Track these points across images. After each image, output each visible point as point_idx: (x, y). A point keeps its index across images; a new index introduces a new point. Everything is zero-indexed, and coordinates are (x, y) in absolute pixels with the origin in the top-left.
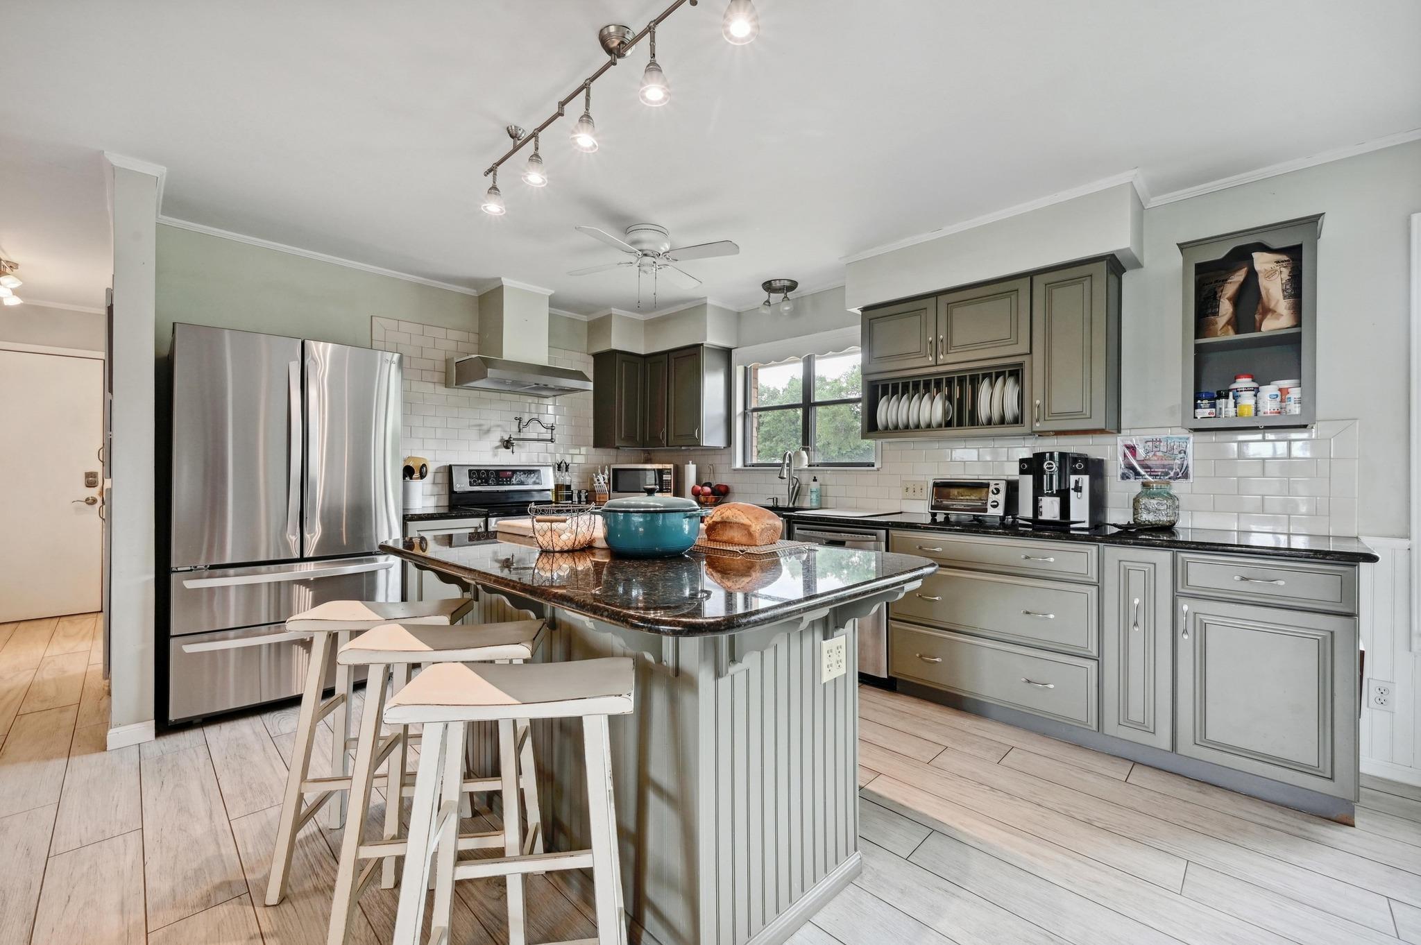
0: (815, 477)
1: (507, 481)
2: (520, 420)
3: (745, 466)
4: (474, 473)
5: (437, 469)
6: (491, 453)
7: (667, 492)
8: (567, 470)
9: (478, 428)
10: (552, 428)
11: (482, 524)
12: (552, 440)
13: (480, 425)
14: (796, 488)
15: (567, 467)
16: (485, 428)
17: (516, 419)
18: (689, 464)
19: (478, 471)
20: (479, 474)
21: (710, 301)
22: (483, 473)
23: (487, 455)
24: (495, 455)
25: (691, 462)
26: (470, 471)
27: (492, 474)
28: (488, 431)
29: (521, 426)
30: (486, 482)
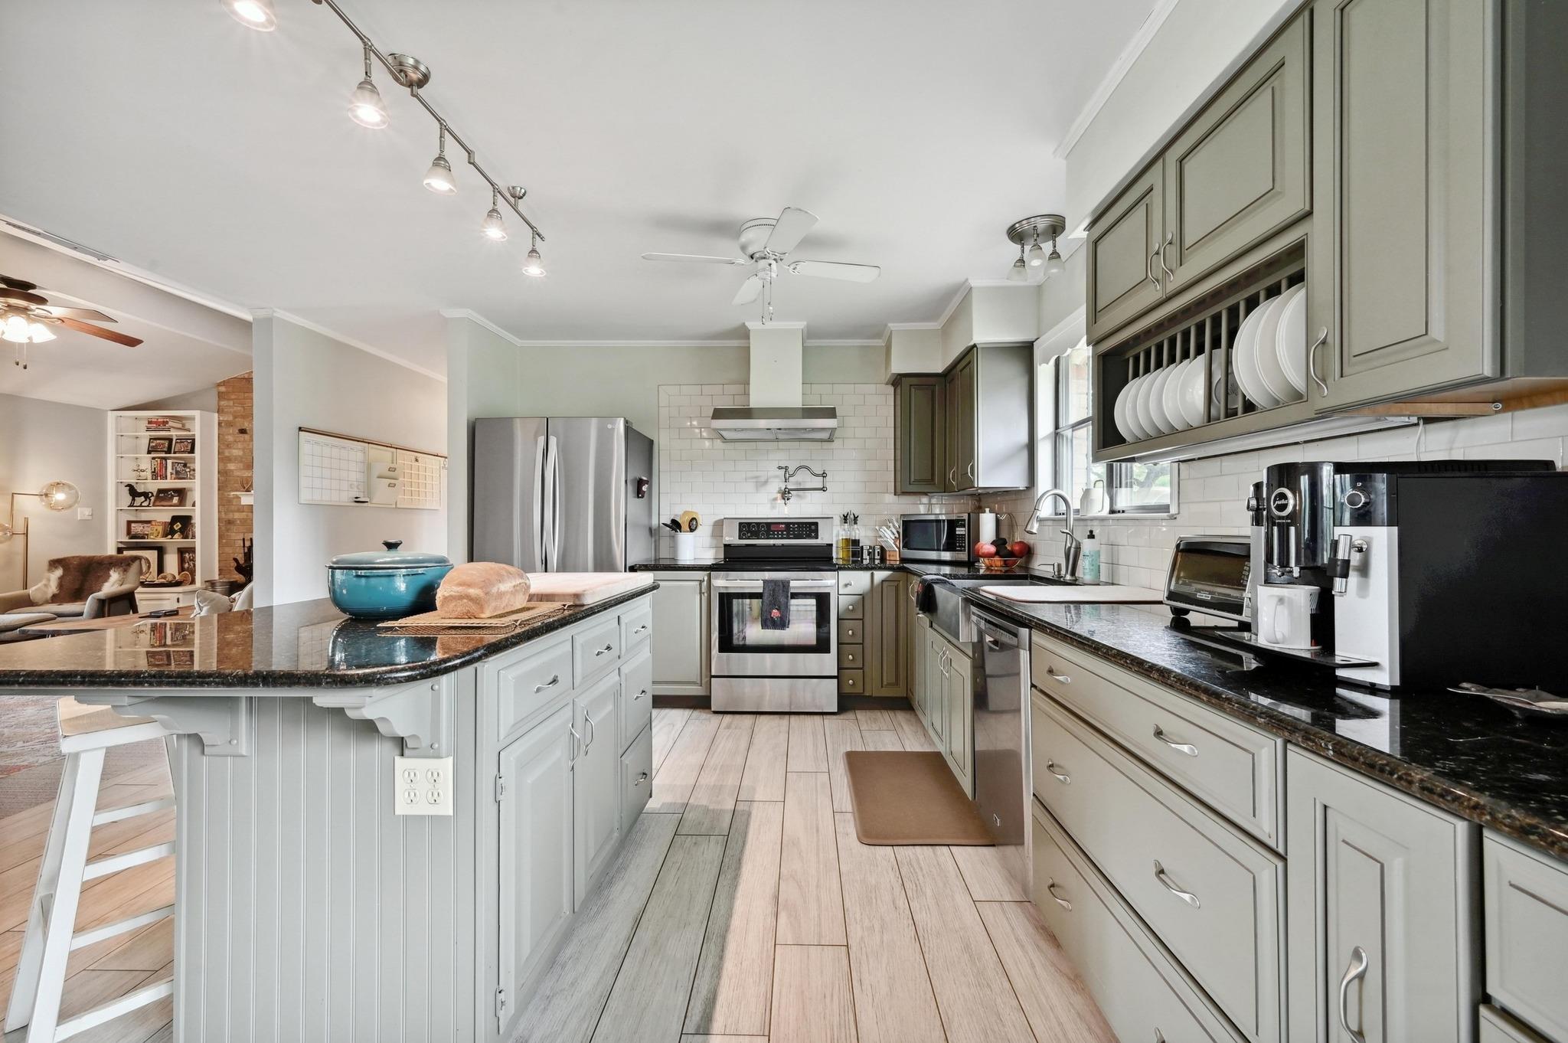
0: (1091, 532)
1: (778, 534)
2: (786, 468)
3: (1056, 514)
4: (744, 527)
5: (716, 522)
6: (769, 505)
7: (961, 551)
8: (856, 523)
9: (754, 480)
10: (824, 475)
11: (706, 578)
12: (823, 489)
13: (757, 477)
14: (1072, 550)
15: (856, 518)
16: (763, 479)
17: (780, 468)
18: (984, 512)
19: (749, 524)
20: (749, 527)
21: (974, 283)
22: (754, 526)
23: (765, 507)
24: (773, 507)
25: (987, 510)
26: (740, 524)
27: (763, 527)
28: (766, 482)
29: (787, 476)
30: (757, 536)
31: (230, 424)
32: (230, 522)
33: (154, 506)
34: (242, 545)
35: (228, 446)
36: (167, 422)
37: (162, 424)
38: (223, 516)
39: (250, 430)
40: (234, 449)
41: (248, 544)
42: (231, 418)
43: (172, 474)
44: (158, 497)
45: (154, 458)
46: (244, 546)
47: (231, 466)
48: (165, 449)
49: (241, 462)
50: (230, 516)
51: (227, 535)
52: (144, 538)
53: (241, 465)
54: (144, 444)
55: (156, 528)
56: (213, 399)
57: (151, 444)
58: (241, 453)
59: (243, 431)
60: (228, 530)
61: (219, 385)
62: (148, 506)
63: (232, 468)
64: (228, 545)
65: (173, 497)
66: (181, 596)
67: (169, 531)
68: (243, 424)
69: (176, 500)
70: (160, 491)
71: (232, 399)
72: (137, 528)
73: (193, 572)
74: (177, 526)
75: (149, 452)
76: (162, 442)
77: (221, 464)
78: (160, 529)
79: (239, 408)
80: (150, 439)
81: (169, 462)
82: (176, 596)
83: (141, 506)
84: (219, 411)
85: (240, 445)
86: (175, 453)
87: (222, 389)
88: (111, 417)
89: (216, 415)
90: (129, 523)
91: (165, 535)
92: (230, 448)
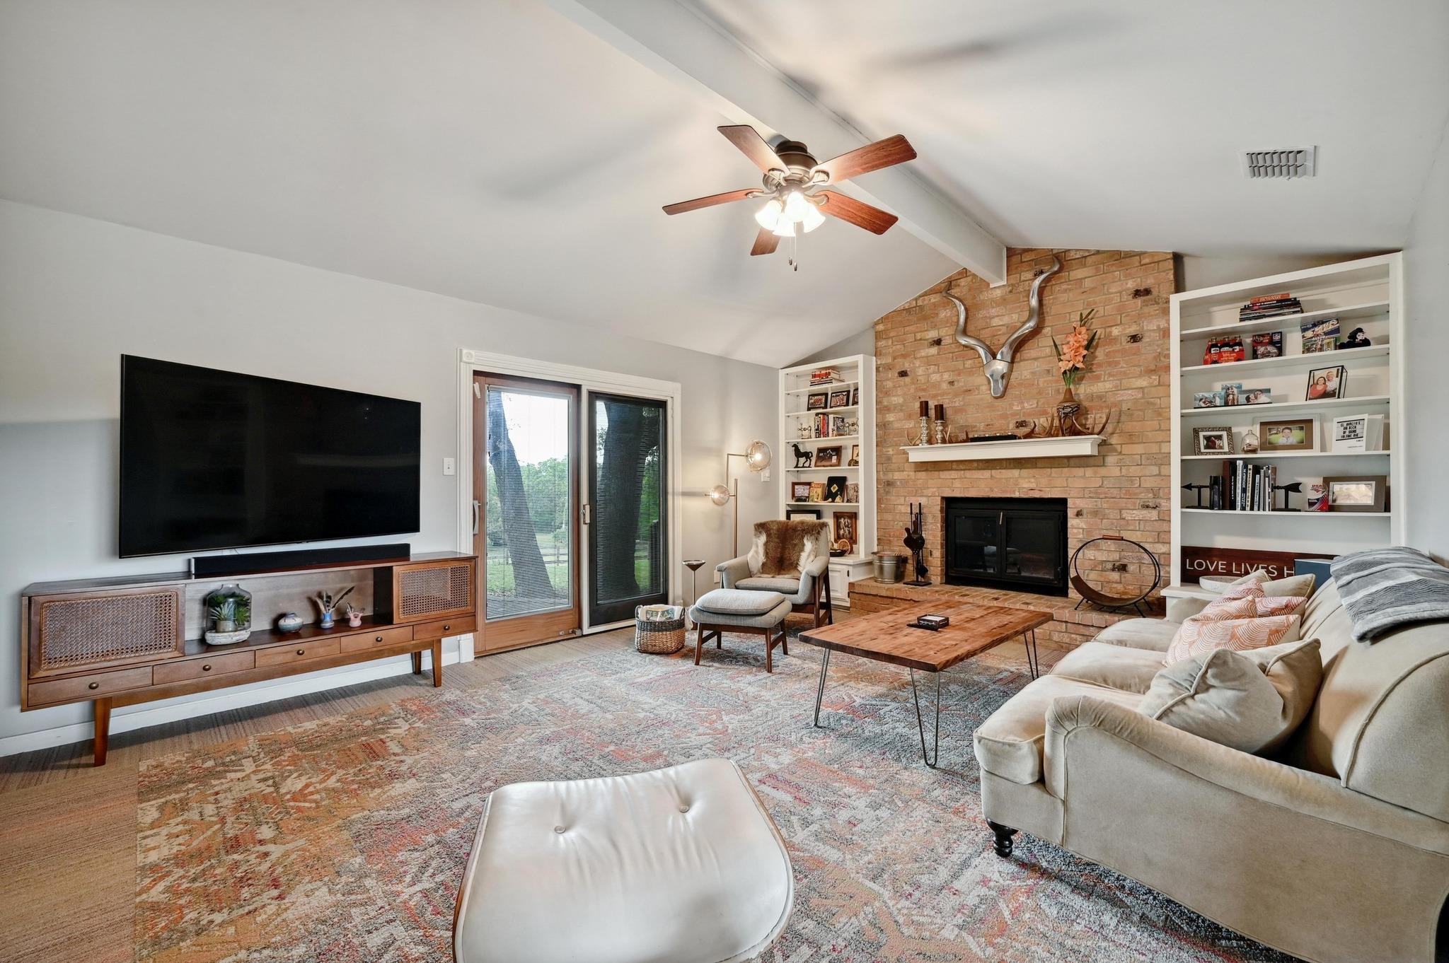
31: (889, 367)
32: (889, 484)
33: (816, 466)
34: (909, 512)
35: (887, 394)
36: (829, 374)
37: (822, 377)
38: (882, 476)
39: (911, 371)
40: (893, 396)
41: (916, 510)
42: (889, 360)
43: (833, 430)
44: (818, 457)
45: (817, 414)
46: (911, 513)
47: (890, 417)
48: (823, 405)
49: (901, 410)
50: (890, 476)
51: (886, 499)
52: (806, 501)
53: (901, 415)
54: (804, 400)
55: (815, 490)
56: (869, 340)
57: (810, 401)
58: (901, 400)
59: (903, 374)
60: (887, 493)
61: (876, 324)
62: (809, 467)
63: (892, 419)
64: (887, 511)
65: (831, 456)
66: (851, 569)
67: (829, 496)
68: (904, 364)
69: (834, 459)
70: (820, 450)
71: (892, 337)
72: (801, 491)
73: (853, 540)
74: (835, 488)
75: (809, 409)
76: (820, 397)
77: (880, 416)
78: (819, 491)
79: (898, 347)
80: (809, 396)
81: (831, 417)
82: (845, 568)
83: (803, 467)
84: (877, 353)
85: (899, 391)
86: (831, 407)
87: (880, 327)
88: (782, 373)
89: (874, 358)
90: (794, 484)
91: (825, 499)
92: (889, 395)
